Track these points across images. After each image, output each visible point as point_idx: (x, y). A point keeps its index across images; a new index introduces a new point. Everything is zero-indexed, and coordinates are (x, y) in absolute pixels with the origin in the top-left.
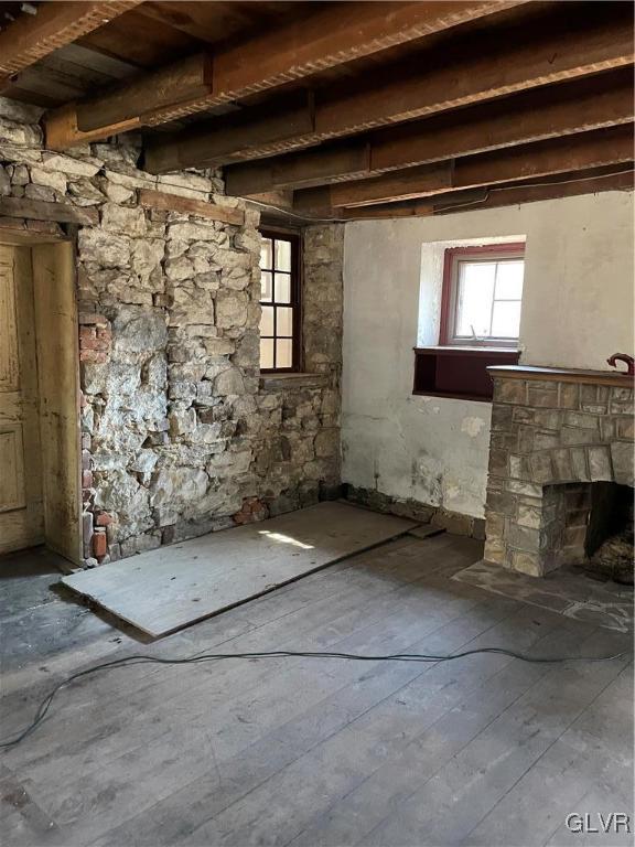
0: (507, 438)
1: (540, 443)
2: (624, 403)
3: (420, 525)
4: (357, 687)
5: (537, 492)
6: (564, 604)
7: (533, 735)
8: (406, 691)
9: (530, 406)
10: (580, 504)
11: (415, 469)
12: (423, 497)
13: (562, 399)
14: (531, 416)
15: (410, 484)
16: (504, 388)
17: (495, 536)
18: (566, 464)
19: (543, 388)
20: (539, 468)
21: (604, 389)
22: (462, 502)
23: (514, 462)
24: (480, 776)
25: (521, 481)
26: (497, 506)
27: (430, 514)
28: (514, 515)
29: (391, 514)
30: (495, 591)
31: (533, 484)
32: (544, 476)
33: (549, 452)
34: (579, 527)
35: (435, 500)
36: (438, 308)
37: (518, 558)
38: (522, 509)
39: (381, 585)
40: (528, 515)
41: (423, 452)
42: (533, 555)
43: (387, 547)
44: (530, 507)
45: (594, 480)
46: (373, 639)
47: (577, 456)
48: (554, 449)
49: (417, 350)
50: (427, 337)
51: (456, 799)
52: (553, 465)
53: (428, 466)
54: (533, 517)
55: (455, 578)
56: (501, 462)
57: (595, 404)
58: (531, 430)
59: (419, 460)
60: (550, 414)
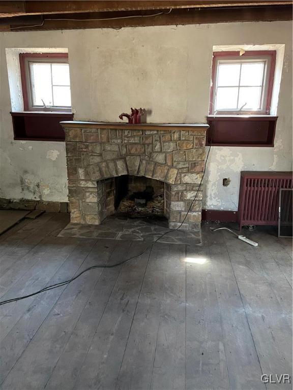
0: (75, 159)
1: (93, 161)
2: (130, 137)
3: (31, 211)
4: (27, 316)
5: (94, 184)
6: (115, 235)
7: (127, 303)
8: (57, 307)
9: (85, 142)
10: (111, 186)
11: (22, 182)
12: (30, 196)
13: (101, 137)
14: (87, 147)
15: (21, 191)
16: (71, 133)
17: (75, 210)
18: (107, 169)
19: (91, 132)
20: (94, 173)
21: (120, 131)
22: (52, 195)
23: (81, 171)
24: (112, 337)
25: (86, 180)
26: (75, 195)
27: (35, 205)
28: (84, 197)
29: (11, 209)
30: (82, 237)
31: (92, 181)
32: (97, 176)
33: (98, 165)
34: (111, 198)
35: (37, 197)
36: (20, 89)
37: (88, 218)
38: (87, 194)
39: (21, 251)
40: (91, 196)
41: (26, 172)
42: (96, 215)
43: (15, 228)
44: (91, 193)
45: (120, 175)
46: (27, 284)
47: (111, 165)
48: (100, 163)
49: (12, 114)
50: (17, 106)
51: (105, 356)
52: (100, 171)
53: (30, 179)
54: (93, 197)
55: (59, 235)
56: (75, 172)
57: (116, 138)
58: (88, 154)
59: (24, 177)
60: (96, 145)
